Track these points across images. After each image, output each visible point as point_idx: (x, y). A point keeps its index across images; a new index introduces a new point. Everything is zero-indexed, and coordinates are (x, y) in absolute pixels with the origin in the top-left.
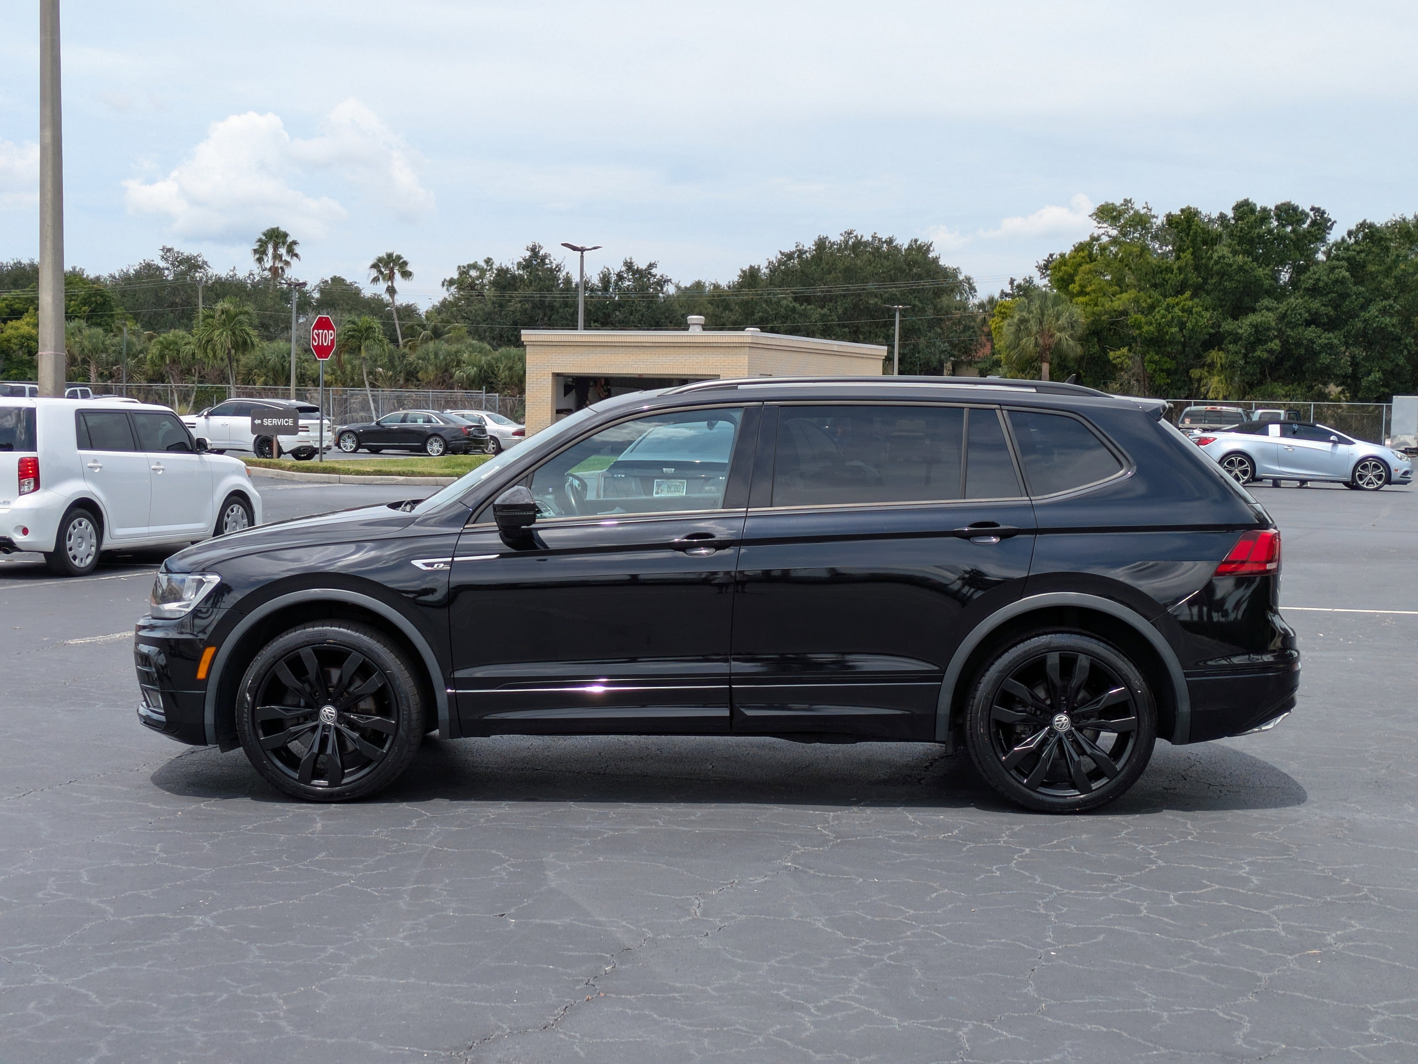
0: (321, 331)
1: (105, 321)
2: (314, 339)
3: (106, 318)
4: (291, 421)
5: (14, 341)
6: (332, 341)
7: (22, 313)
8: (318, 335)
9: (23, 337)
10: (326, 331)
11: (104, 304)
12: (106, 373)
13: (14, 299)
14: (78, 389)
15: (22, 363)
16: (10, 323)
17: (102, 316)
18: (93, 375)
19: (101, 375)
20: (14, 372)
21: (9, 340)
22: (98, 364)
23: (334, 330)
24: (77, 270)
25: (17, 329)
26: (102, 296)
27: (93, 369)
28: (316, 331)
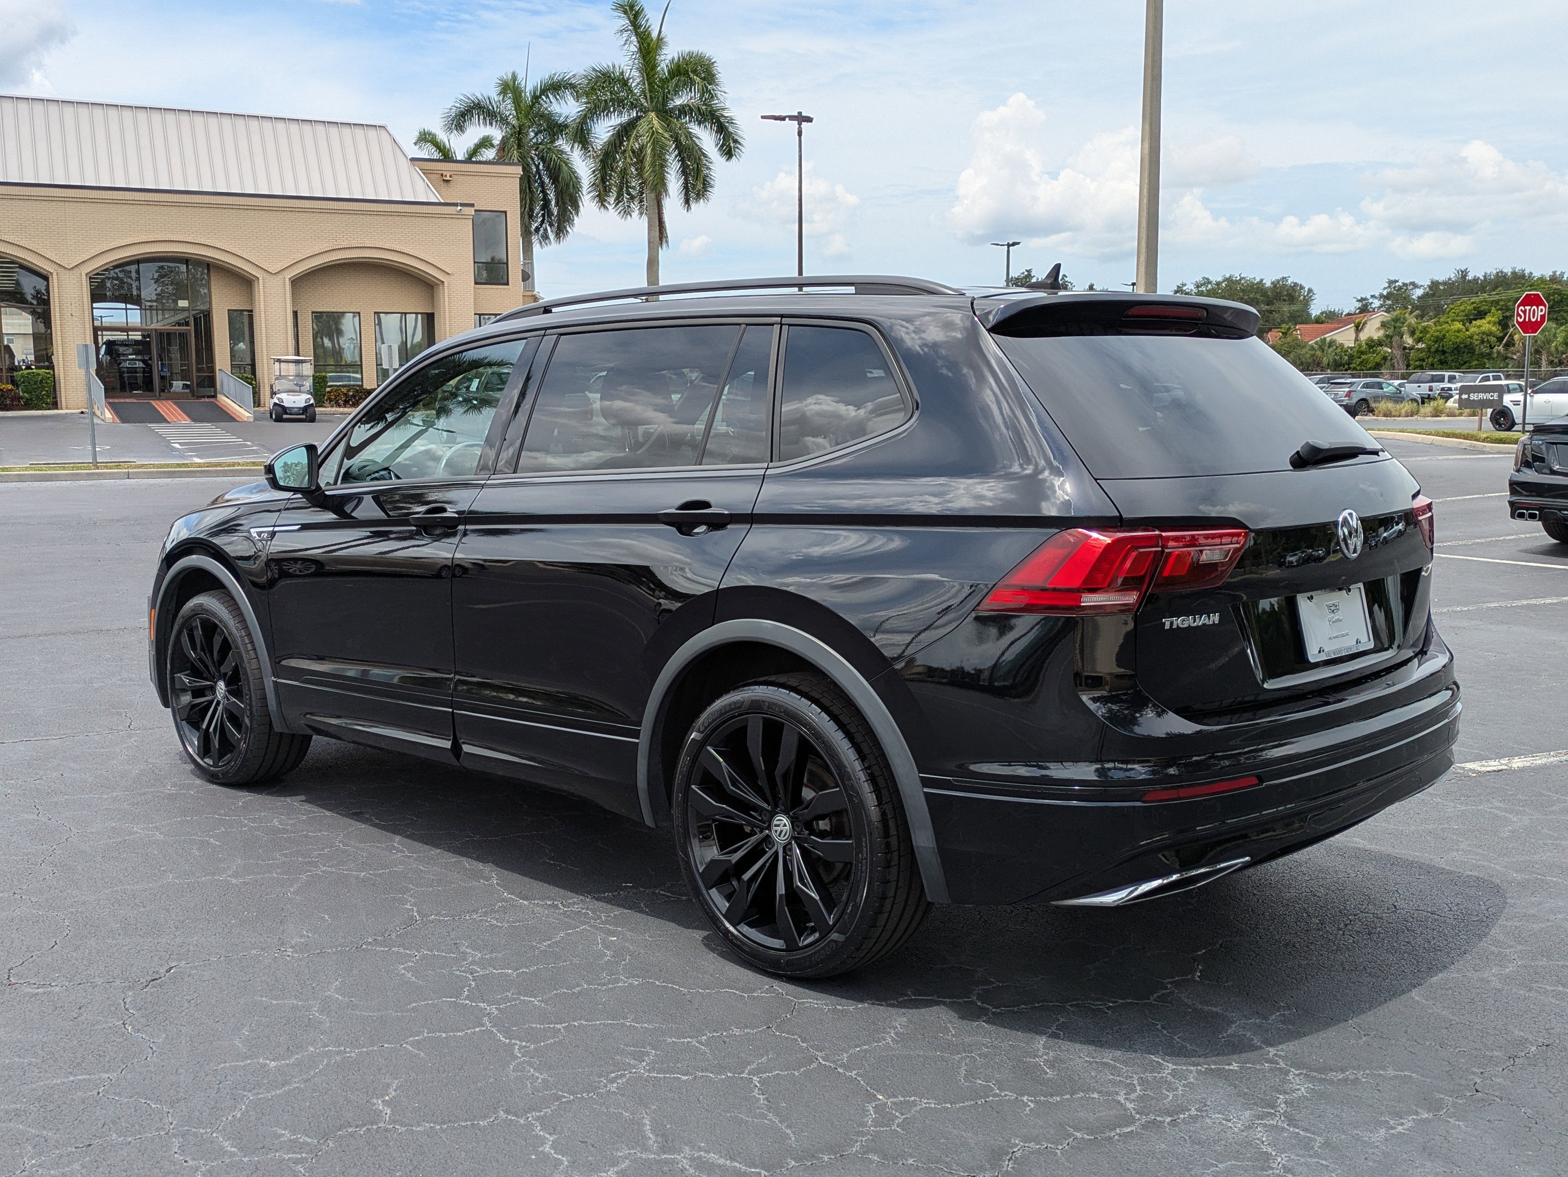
0: (1528, 308)
1: (1562, 316)
2: (1518, 315)
3: (1562, 313)
4: (1496, 395)
5: (1476, 337)
6: (1543, 317)
7: (1486, 314)
8: (1524, 312)
9: (1484, 333)
10: (1534, 307)
11: (1562, 301)
12: (1556, 360)
13: (1481, 302)
14: (1490, 375)
15: (1482, 355)
16: (1474, 322)
17: (1559, 311)
18: (1544, 363)
19: (1551, 363)
20: (1475, 363)
21: (1471, 337)
22: (1550, 354)
23: (1545, 306)
24: (1558, 273)
25: (1479, 327)
26: (1559, 295)
27: (1544, 357)
28: (1522, 308)
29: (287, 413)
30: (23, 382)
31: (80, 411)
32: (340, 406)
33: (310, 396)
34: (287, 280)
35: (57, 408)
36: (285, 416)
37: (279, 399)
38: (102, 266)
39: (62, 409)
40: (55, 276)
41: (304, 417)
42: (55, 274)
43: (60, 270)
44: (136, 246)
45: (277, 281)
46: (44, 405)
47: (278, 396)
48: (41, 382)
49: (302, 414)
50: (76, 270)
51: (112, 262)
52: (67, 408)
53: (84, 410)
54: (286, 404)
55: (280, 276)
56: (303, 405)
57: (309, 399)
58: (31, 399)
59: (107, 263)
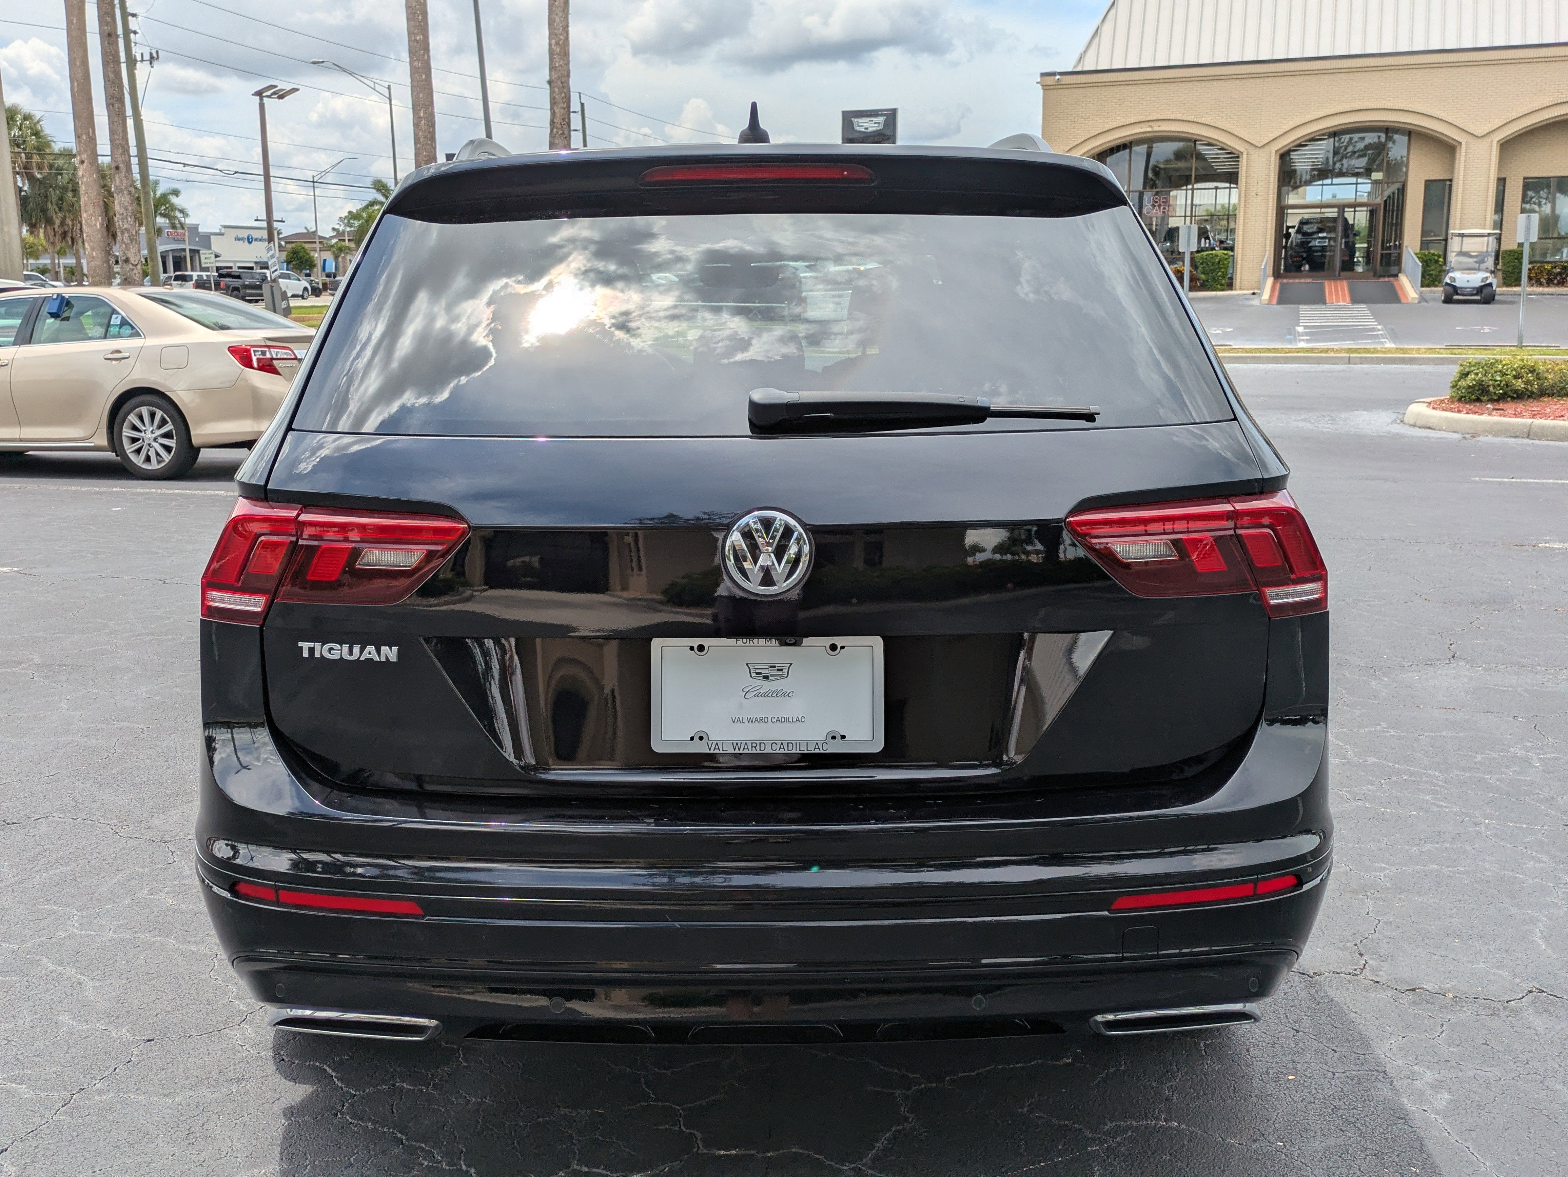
29: (1457, 294)
30: (1202, 264)
31: (1252, 292)
32: (1541, 285)
33: (1488, 275)
34: (1495, 143)
35: (1232, 289)
36: (1456, 297)
37: (1451, 278)
38: (1294, 141)
39: (1235, 290)
40: (1245, 156)
41: (1478, 298)
42: (1245, 153)
43: (1251, 148)
44: (1330, 117)
45: (1484, 144)
46: (1219, 286)
47: (1451, 274)
48: (1219, 262)
49: (1476, 294)
50: (1266, 147)
51: (1303, 136)
52: (1241, 289)
53: (1256, 291)
54: (1457, 284)
55: (1487, 140)
56: (1479, 284)
57: (1487, 278)
58: (1207, 281)
59: (1298, 139)
